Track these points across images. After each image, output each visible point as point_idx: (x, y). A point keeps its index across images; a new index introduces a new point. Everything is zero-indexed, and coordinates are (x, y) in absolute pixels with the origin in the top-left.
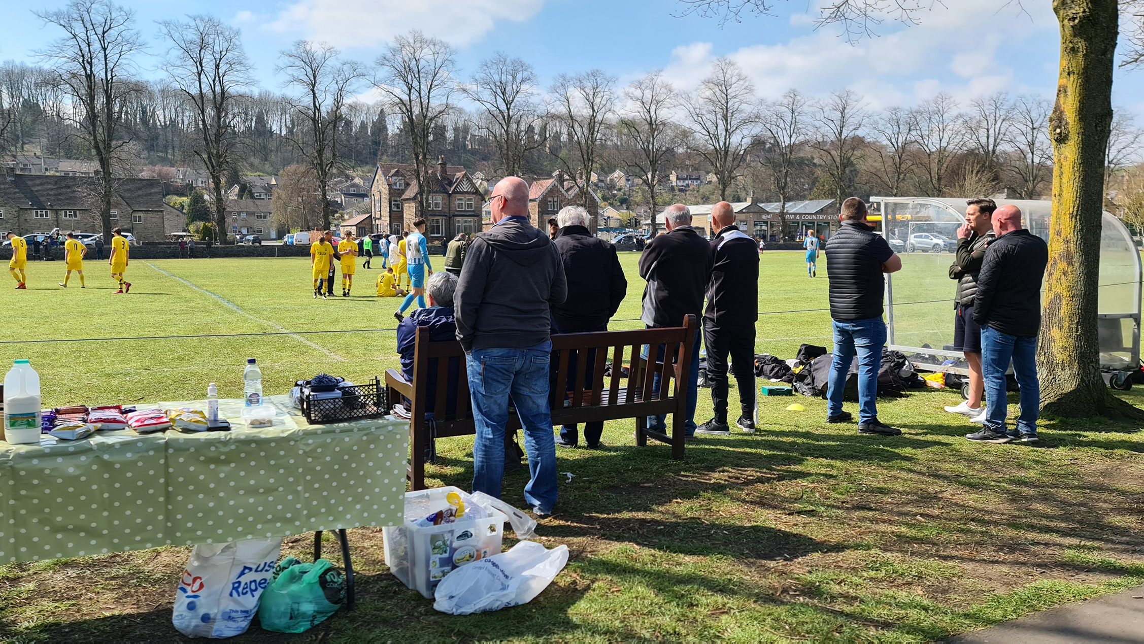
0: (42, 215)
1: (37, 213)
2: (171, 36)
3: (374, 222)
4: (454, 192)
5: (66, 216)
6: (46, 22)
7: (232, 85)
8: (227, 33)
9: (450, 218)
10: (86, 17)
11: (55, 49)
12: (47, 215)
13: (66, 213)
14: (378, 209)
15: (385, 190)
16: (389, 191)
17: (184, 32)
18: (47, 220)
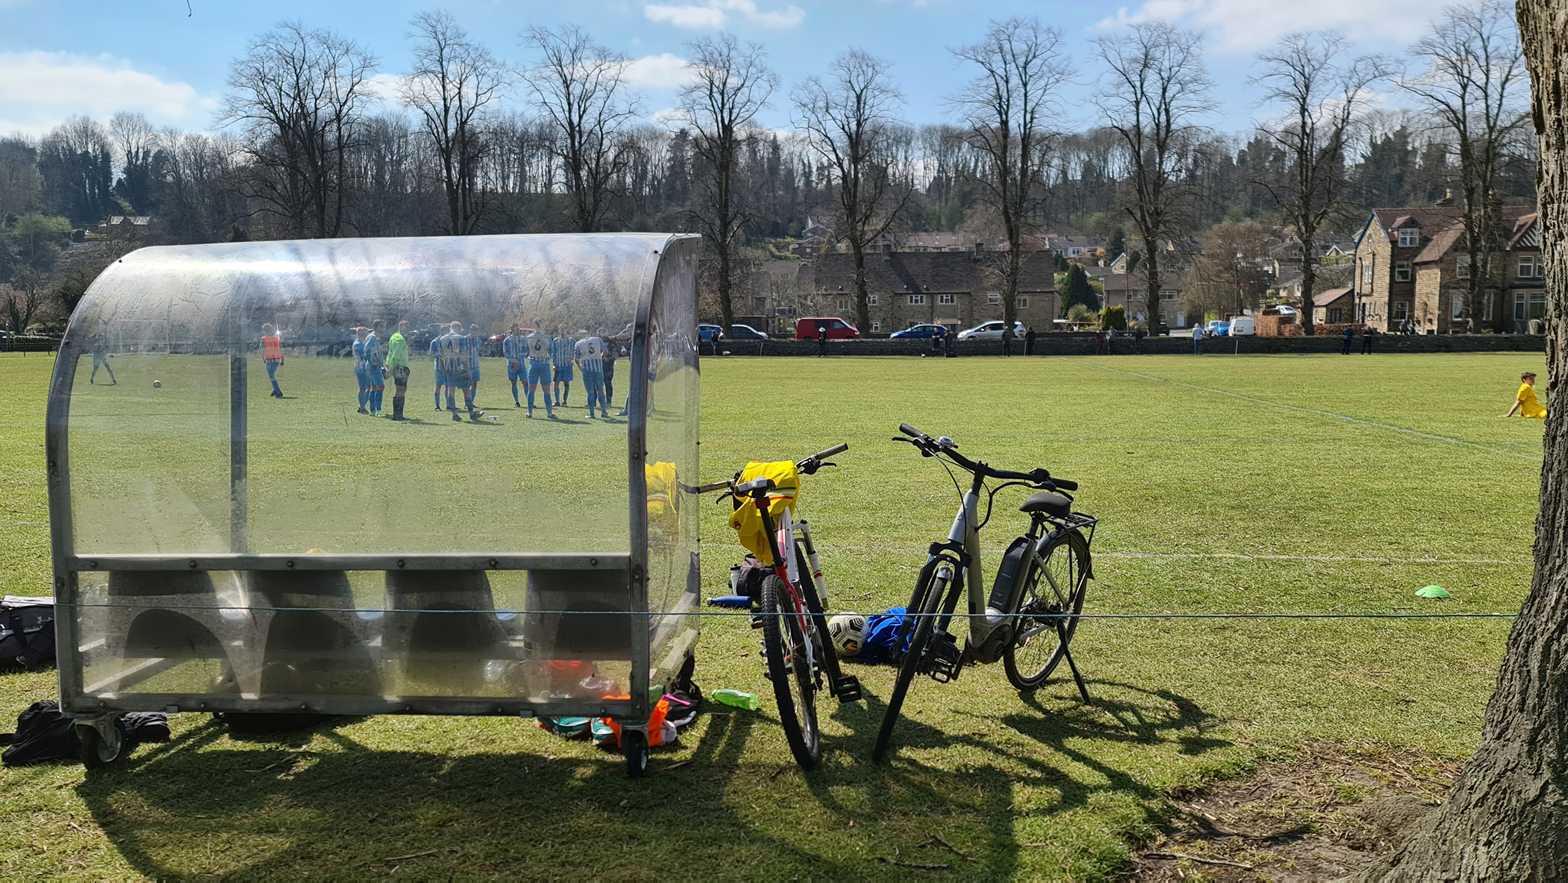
0: (916, 301)
1: (911, 298)
2: (1106, 57)
3: (1357, 301)
4: (1514, 248)
5: (942, 301)
6: (961, 60)
7: (1182, 112)
8: (1183, 40)
9: (1503, 291)
10: (1006, 46)
11: (969, 92)
12: (922, 301)
13: (942, 297)
14: (1367, 279)
15: (1385, 250)
16: (1392, 251)
17: (1122, 49)
18: (922, 307)
